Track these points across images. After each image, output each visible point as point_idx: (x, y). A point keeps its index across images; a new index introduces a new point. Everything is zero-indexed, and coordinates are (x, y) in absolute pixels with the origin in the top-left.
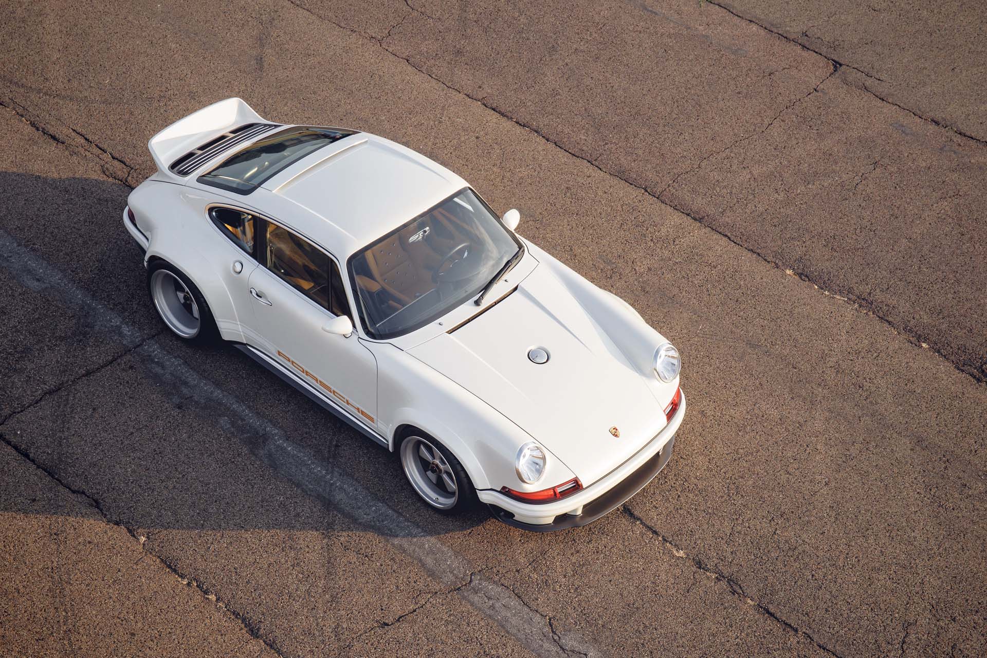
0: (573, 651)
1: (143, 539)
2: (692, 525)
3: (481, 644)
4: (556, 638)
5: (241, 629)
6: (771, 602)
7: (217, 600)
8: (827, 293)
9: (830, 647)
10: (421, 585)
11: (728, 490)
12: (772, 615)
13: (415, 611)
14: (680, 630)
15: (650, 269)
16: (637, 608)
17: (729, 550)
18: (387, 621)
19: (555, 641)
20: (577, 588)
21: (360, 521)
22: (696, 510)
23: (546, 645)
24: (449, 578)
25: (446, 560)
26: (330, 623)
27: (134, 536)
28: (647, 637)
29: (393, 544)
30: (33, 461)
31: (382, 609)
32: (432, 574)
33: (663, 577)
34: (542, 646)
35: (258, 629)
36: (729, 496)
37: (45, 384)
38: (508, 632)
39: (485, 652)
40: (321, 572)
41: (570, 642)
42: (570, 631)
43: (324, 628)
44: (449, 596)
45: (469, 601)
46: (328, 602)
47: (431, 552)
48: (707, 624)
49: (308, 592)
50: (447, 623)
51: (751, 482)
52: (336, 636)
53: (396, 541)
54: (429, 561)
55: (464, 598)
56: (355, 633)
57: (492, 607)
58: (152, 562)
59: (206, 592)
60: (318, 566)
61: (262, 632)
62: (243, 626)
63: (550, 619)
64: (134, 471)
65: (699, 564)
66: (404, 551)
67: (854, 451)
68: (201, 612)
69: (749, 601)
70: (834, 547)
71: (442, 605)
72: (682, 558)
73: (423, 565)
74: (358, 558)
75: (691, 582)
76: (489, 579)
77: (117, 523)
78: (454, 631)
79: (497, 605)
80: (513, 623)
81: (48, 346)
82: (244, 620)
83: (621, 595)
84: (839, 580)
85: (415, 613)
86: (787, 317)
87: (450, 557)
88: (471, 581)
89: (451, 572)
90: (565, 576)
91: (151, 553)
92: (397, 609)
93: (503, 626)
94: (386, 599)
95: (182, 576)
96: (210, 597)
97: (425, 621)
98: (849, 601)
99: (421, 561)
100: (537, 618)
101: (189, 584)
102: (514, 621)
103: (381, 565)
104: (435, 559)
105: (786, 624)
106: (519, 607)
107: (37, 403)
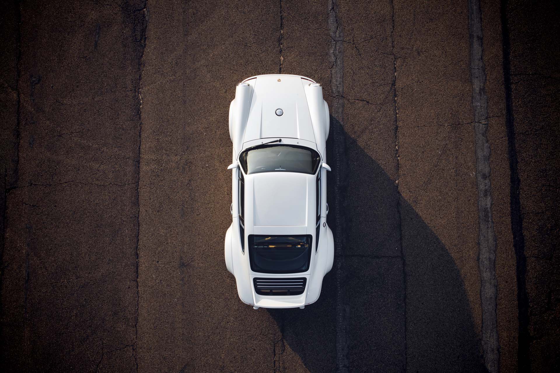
0: (335, 56)
1: (397, 182)
2: (270, 62)
3: (352, 77)
4: (335, 63)
5: (399, 132)
6: (278, 27)
7: (396, 145)
8: (141, 102)
9: (279, 6)
10: (349, 105)
11: (249, 64)
12: (281, 24)
13: (357, 100)
14: (306, 39)
15: (176, 155)
16: (309, 53)
17: (270, 49)
18: (366, 103)
19: (336, 62)
20: (316, 71)
21: (344, 138)
22: (264, 66)
23: (339, 63)
24: (341, 101)
25: (336, 107)
26: (379, 114)
27: (398, 185)
28: (315, 44)
29: (344, 123)
30: (401, 234)
31: (364, 107)
32: (343, 106)
33: (293, 56)
34: (340, 64)
35: (395, 128)
36: (251, 62)
37: (377, 262)
38: (343, 74)
39: (354, 74)
40: (367, 131)
41: (333, 59)
42: (330, 62)
43: (381, 114)
44: (346, 96)
45: (343, 91)
46: (374, 120)
47: (337, 112)
48: (298, 35)
49: (375, 128)
50: (353, 89)
51: (241, 61)
52: (381, 109)
53: (342, 123)
54: (340, 110)
55: (343, 93)
56: (376, 106)
57: (340, 84)
58: (401, 172)
59: (397, 150)
60: (366, 133)
61: (395, 126)
62: (397, 132)
63: (330, 69)
64: (381, 207)
65: (281, 51)
66: (343, 118)
67: (205, 47)
68: (403, 145)
69: (282, 32)
70: (246, 27)
71: (350, 95)
72: (283, 57)
73: (342, 110)
74: (355, 127)
75: (289, 49)
76: (332, 92)
77: (399, 192)
78: (354, 86)
79: (338, 83)
80: (340, 75)
81: (364, 278)
82: (396, 134)
83: (308, 60)
84: (256, 18)
85: (358, 99)
86: (163, 103)
87: (334, 107)
88: (337, 96)
89: (339, 102)
90: (314, 77)
91: (399, 175)
92: (361, 104)
93: (343, 77)
94: (360, 109)
95: (398, 160)
96: (397, 148)
97: (358, 95)
98: (261, 11)
99: (342, 112)
100: (333, 72)
101: (399, 157)
102: (339, 76)
103: (352, 119)
104: (338, 109)
105: (281, 19)
106: (334, 78)
107: (384, 256)
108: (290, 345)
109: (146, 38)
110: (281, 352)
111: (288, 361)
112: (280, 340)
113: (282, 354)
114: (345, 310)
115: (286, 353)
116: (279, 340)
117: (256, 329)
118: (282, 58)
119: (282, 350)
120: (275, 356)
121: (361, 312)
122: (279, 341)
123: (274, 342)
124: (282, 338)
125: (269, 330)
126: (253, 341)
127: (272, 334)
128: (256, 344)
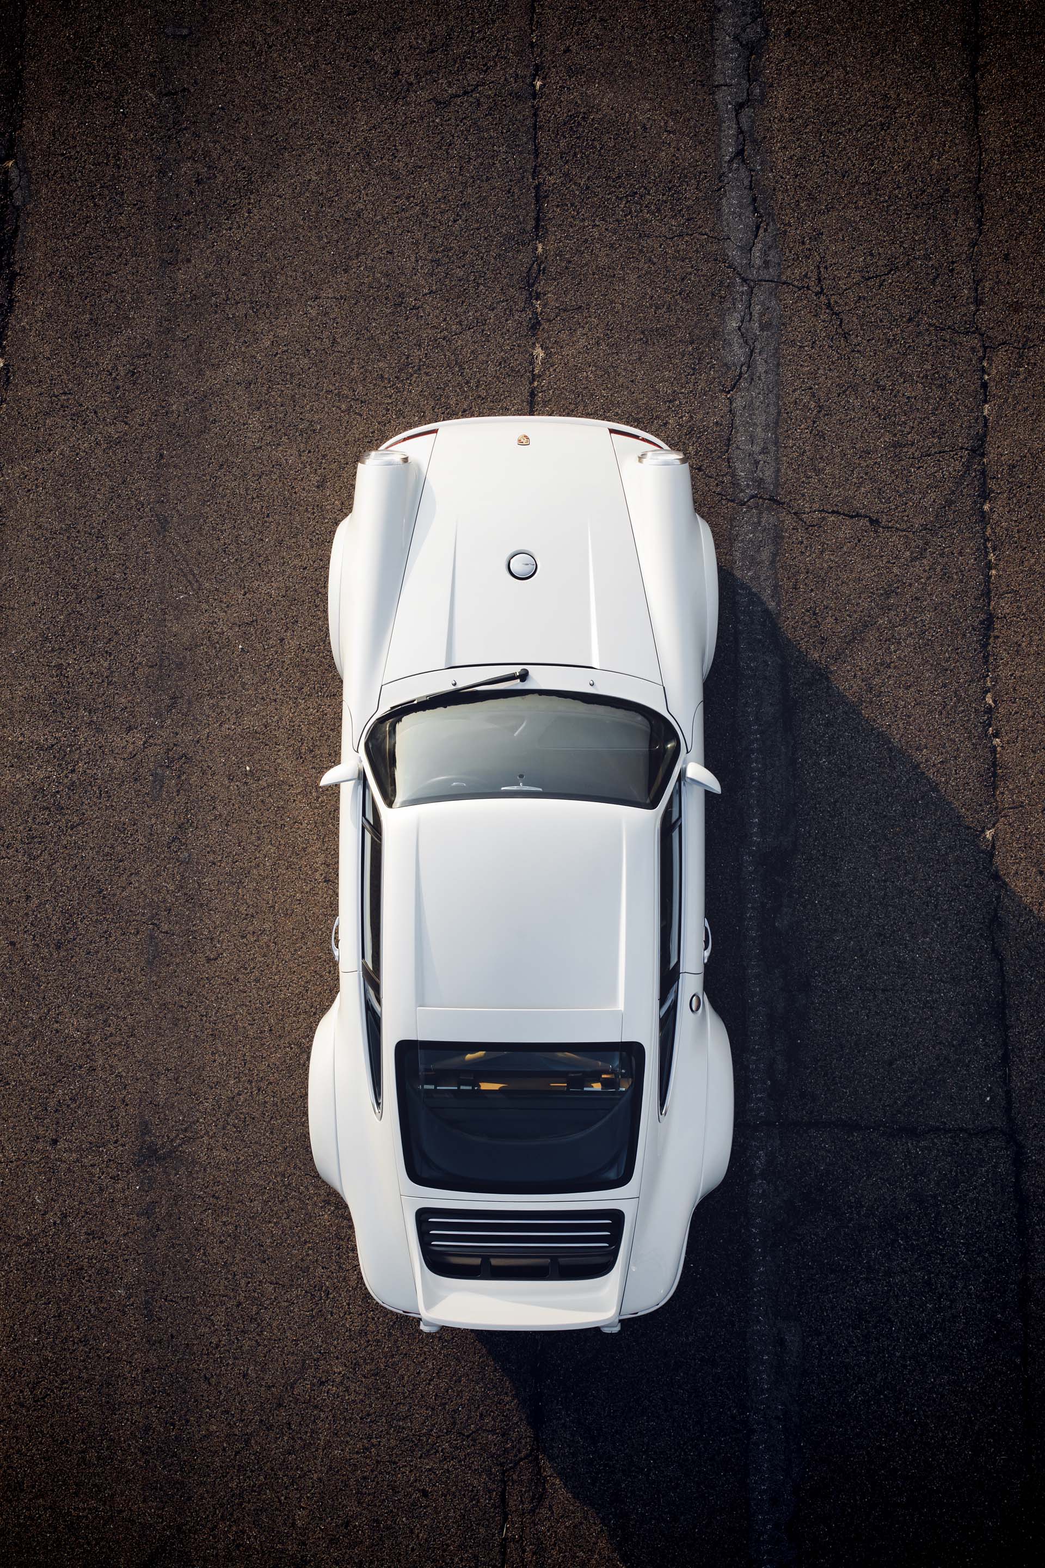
0: (746, 342)
1: (989, 834)
2: (491, 369)
3: (814, 422)
4: (745, 368)
5: (998, 637)
6: (524, 231)
7: (987, 692)
9: (530, 147)
10: (800, 535)
11: (412, 375)
12: (538, 220)
13: (833, 512)
14: (633, 278)
15: (130, 729)
16: (643, 333)
17: (492, 315)
18: (868, 524)
19: (749, 367)
20: (670, 402)
21: (780, 661)
22: (467, 383)
23: (761, 369)
24: (768, 519)
25: (751, 540)
26: (917, 568)
27: (993, 847)
28: (668, 298)
29: (778, 604)
30: (1005, 1044)
31: (859, 541)
32: (777, 538)
33: (583, 342)
34: (766, 372)
35: (982, 623)
36: (419, 369)
37: (908, 1151)
38: (779, 413)
39: (819, 412)
40: (872, 635)
41: (738, 352)
42: (726, 364)
43: (927, 568)
44: (787, 500)
45: (777, 476)
46: (897, 594)
47: (754, 562)
48: (603, 261)
49: (904, 622)
50: (818, 472)
51: (381, 364)
52: (926, 550)
53: (772, 605)
54: (765, 555)
55: (777, 485)
56: (907, 537)
57: (764, 451)
58: (1005, 797)
59: (989, 710)
60: (867, 644)
61: (982, 616)
62: (991, 640)
63: (728, 392)
64: (926, 933)
65: (535, 326)
66: (776, 586)
67: (242, 310)
68: (1014, 689)
69: (540, 250)
70: (399, 231)
71: (803, 495)
72: (541, 346)
73: (775, 555)
74: (825, 618)
75: (564, 315)
76: (735, 484)
77: (996, 877)
78: (821, 458)
79: (756, 449)
80: (764, 418)
81: (858, 1214)
82: (985, 646)
83: (640, 359)
84: (440, 195)
85: (835, 509)
86: (80, 527)
87: (742, 541)
88: (753, 497)
89: (759, 522)
90: (665, 424)
91: (997, 808)
92: (846, 529)
93: (777, 423)
94: (845, 549)
95: (993, 750)
96: (991, 702)
97: (835, 492)
98: (458, 170)
99: (773, 562)
100: (739, 403)
101: (996, 735)
102: (761, 419)
103: (812, 590)
104: (758, 551)
105: (537, 201)
106: (741, 429)
107: (938, 1129)
108: (561, 1474)
109: (14, 275)
110: (527, 1506)
111: (555, 1544)
112: (526, 1457)
113: (533, 1511)
114: (782, 1342)
115: (550, 1508)
116: (522, 1455)
117: (433, 1409)
118: (539, 353)
119: (532, 1500)
120: (505, 1520)
121: (846, 1351)
122: (521, 1459)
123: (502, 1465)
124: (532, 1450)
125: (481, 1415)
126: (420, 1458)
127: (493, 1432)
128: (430, 1470)
